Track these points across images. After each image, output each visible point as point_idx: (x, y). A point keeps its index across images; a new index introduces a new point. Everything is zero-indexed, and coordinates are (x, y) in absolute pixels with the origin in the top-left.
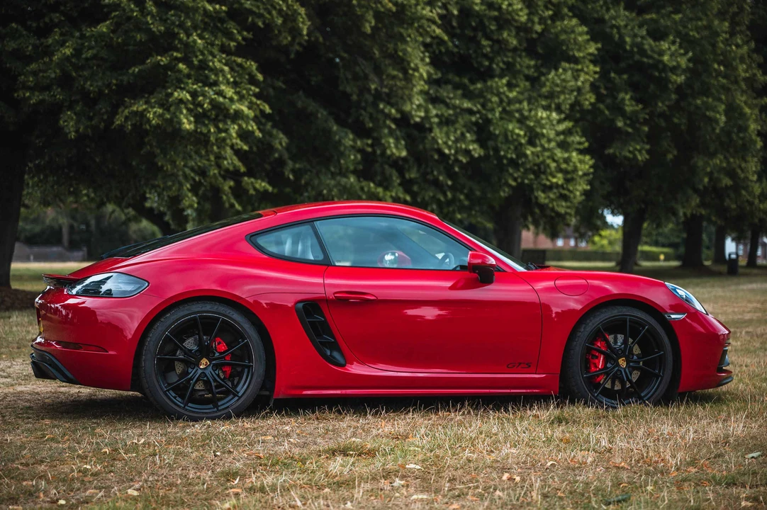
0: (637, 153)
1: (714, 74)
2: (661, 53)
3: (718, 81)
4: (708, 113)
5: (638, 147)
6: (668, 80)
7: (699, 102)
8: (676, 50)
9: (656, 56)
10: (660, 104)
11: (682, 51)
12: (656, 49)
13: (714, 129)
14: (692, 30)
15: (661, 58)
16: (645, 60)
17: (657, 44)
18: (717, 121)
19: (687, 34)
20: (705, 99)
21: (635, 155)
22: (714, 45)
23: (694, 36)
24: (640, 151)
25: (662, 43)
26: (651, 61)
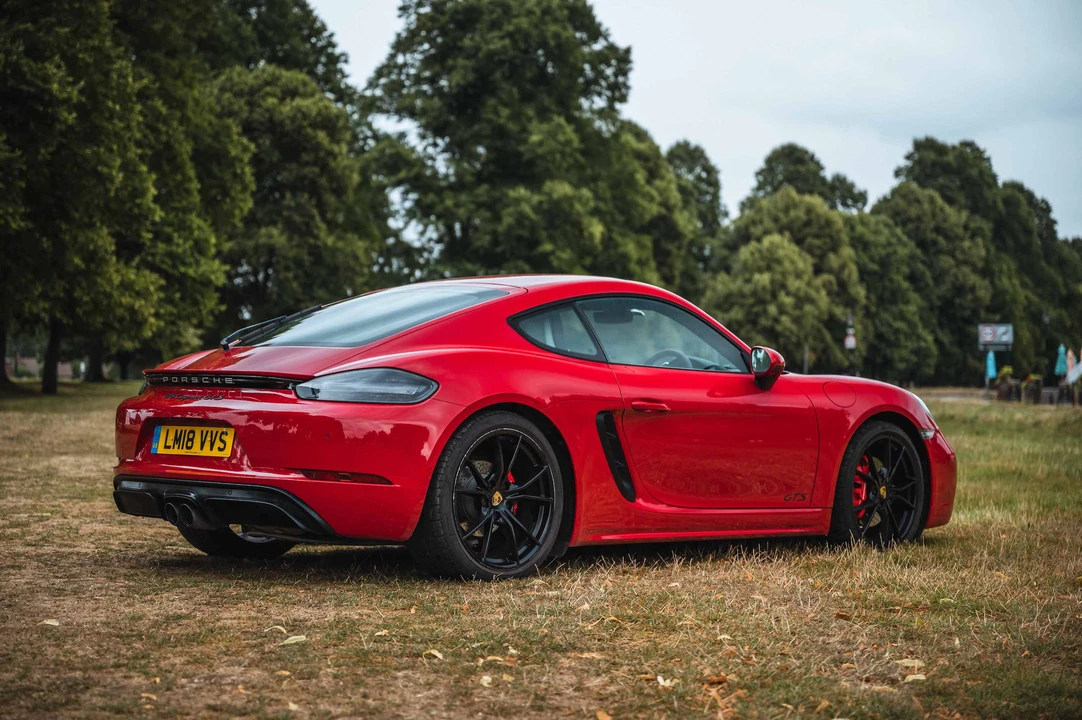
0: (9, 218)
1: (107, 115)
2: (47, 79)
3: (114, 125)
4: (100, 168)
5: (11, 210)
6: (54, 119)
7: (88, 151)
8: (63, 77)
9: (40, 84)
10: (43, 151)
11: (71, 79)
12: (39, 73)
13: (107, 191)
14: (80, 51)
15: (47, 86)
16: (25, 87)
17: (40, 65)
18: (111, 180)
19: (75, 56)
20: (95, 149)
21: (7, 222)
22: (107, 74)
23: (83, 59)
24: (13, 216)
25: (47, 65)
26: (32, 90)
